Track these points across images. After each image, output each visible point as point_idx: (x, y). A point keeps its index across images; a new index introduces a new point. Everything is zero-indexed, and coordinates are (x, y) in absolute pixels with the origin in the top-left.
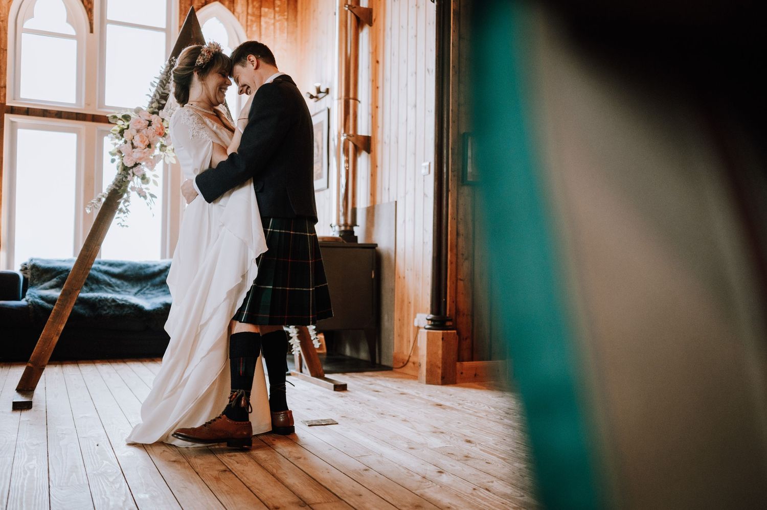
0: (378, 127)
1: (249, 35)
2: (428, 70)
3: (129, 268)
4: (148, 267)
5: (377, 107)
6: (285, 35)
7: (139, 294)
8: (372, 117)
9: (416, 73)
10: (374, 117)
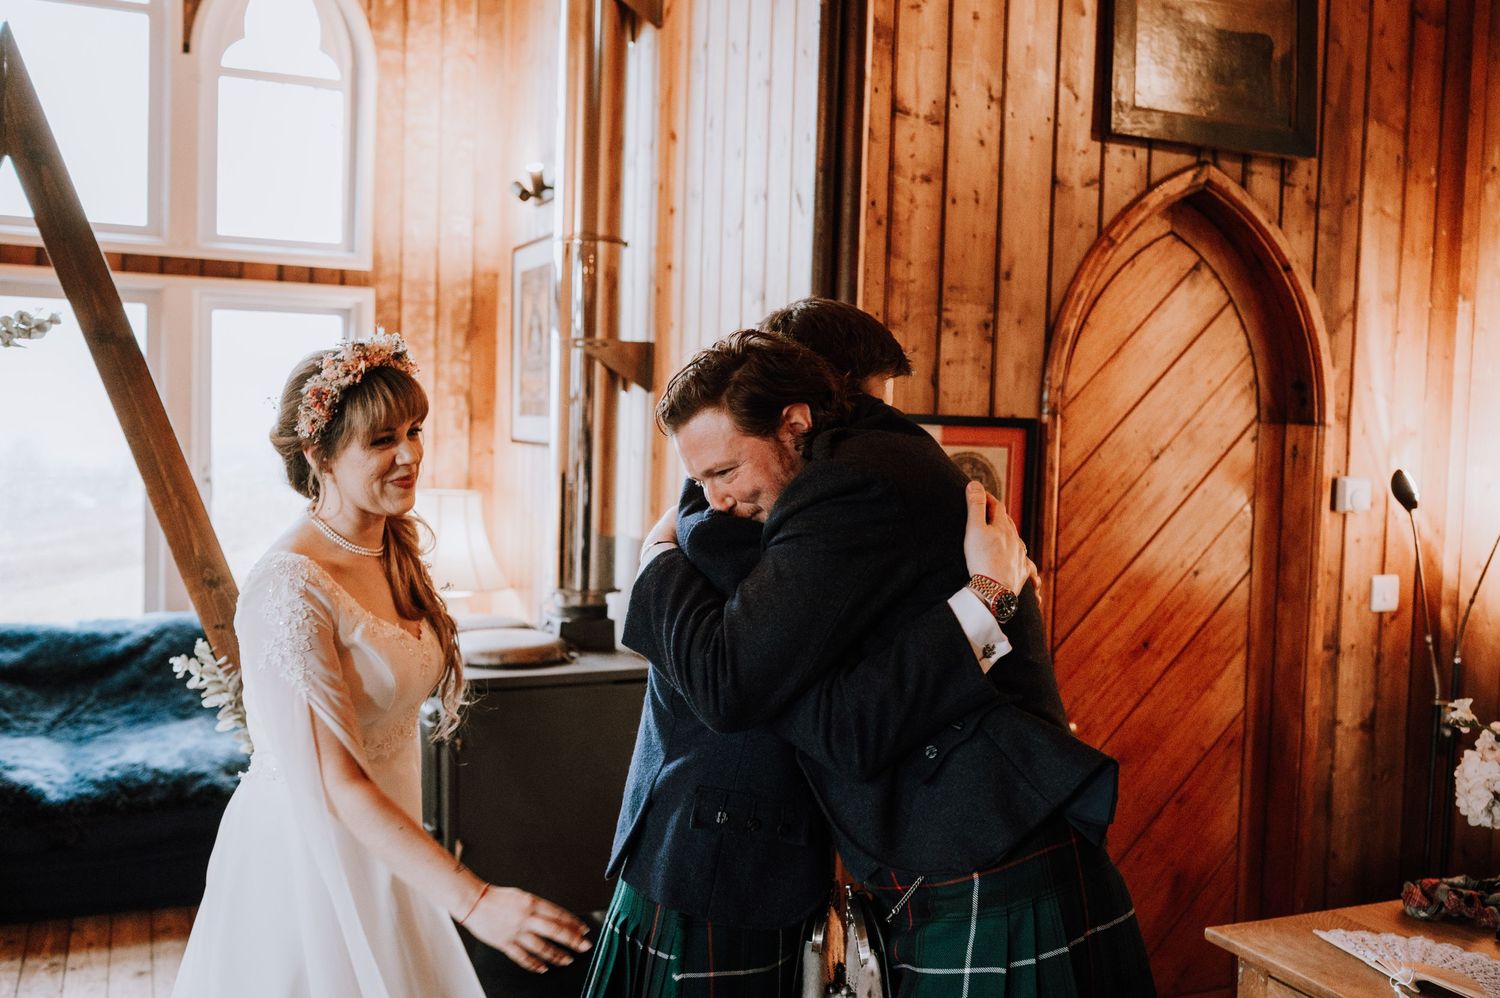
0: (672, 324)
1: (374, 19)
2: (799, 197)
3: (45, 647)
4: (94, 640)
5: (670, 267)
6: (472, 17)
7: (63, 724)
8: (658, 291)
9: (766, 197)
10: (660, 293)
